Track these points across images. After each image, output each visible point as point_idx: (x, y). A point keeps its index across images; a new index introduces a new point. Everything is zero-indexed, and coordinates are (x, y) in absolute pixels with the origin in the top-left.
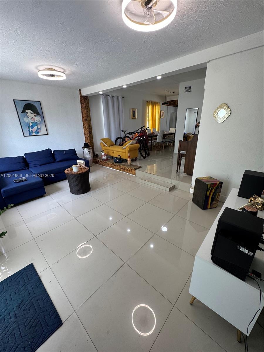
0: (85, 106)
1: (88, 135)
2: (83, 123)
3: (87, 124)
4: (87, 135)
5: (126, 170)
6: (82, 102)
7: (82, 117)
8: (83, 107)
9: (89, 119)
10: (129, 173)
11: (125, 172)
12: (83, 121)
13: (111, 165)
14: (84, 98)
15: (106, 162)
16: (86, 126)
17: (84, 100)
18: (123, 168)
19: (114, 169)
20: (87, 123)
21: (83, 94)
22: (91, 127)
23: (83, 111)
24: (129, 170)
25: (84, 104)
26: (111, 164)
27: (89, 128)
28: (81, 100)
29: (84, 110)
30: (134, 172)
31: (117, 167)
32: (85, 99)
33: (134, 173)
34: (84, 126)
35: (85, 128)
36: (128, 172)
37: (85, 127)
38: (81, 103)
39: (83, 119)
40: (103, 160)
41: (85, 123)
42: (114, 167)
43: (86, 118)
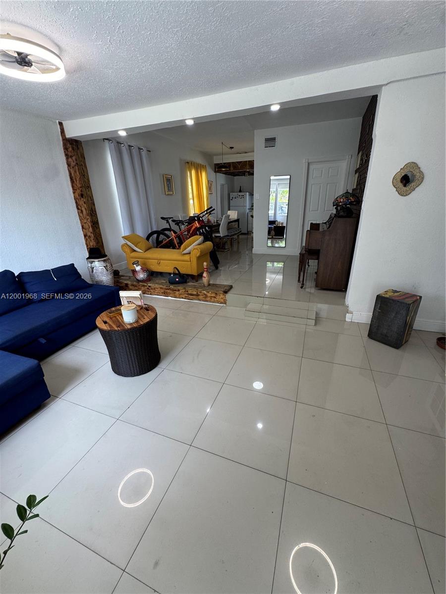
0: (77, 164)
1: (91, 229)
2: (76, 203)
3: (85, 205)
4: (89, 231)
5: (201, 297)
6: (70, 154)
7: (73, 189)
8: (73, 164)
9: (89, 193)
10: (210, 302)
11: (200, 300)
12: (75, 199)
13: (162, 291)
14: (71, 144)
15: (149, 285)
16: (83, 209)
17: (73, 149)
18: (195, 293)
19: (170, 298)
20: (85, 203)
21: (69, 135)
22: (96, 211)
23: (73, 175)
24: (209, 295)
25: (74, 158)
26: (161, 288)
27: (91, 215)
28: (66, 149)
29: (75, 172)
30: (222, 298)
31: (177, 293)
32: (75, 147)
33: (222, 301)
34: (78, 209)
35: (81, 215)
36: (208, 299)
37: (82, 211)
38: (66, 155)
39: (74, 193)
40: (138, 281)
41: (81, 202)
42: (170, 293)
43: (82, 191)
